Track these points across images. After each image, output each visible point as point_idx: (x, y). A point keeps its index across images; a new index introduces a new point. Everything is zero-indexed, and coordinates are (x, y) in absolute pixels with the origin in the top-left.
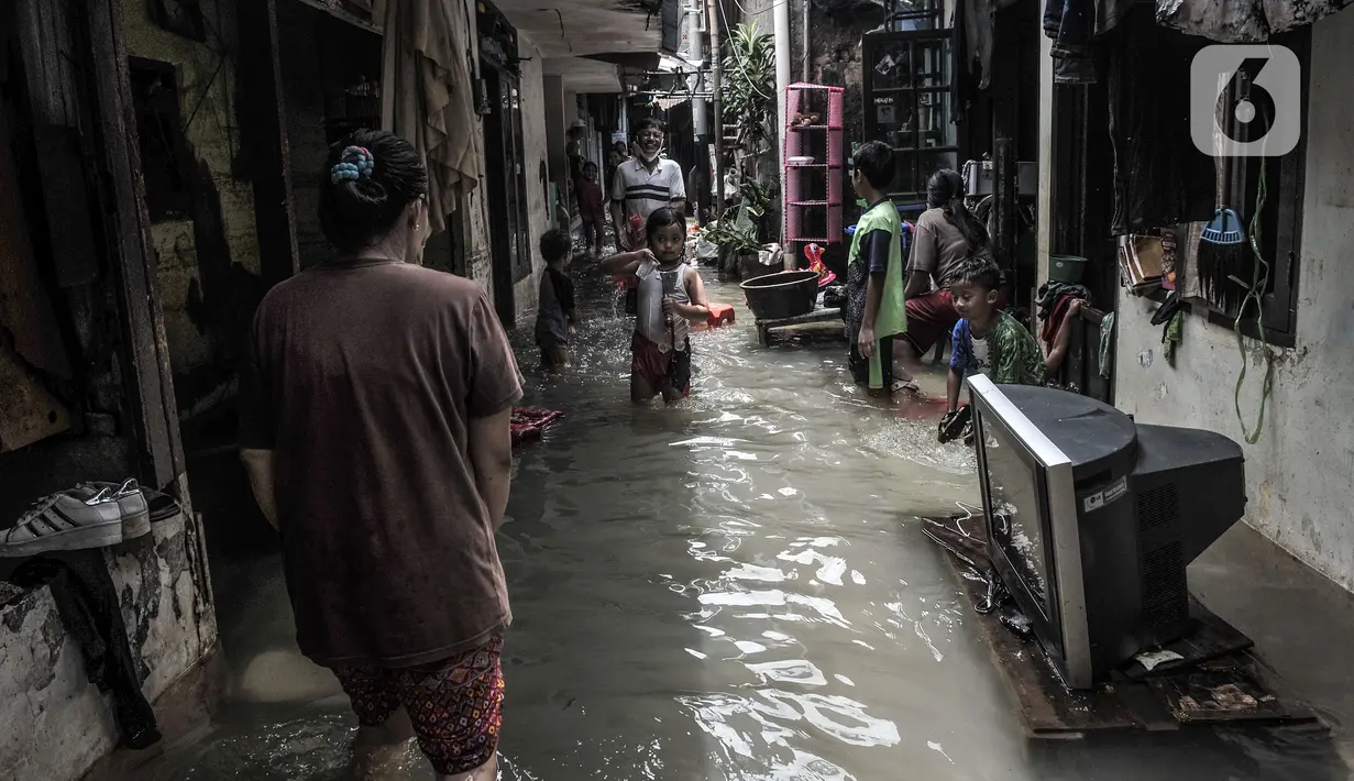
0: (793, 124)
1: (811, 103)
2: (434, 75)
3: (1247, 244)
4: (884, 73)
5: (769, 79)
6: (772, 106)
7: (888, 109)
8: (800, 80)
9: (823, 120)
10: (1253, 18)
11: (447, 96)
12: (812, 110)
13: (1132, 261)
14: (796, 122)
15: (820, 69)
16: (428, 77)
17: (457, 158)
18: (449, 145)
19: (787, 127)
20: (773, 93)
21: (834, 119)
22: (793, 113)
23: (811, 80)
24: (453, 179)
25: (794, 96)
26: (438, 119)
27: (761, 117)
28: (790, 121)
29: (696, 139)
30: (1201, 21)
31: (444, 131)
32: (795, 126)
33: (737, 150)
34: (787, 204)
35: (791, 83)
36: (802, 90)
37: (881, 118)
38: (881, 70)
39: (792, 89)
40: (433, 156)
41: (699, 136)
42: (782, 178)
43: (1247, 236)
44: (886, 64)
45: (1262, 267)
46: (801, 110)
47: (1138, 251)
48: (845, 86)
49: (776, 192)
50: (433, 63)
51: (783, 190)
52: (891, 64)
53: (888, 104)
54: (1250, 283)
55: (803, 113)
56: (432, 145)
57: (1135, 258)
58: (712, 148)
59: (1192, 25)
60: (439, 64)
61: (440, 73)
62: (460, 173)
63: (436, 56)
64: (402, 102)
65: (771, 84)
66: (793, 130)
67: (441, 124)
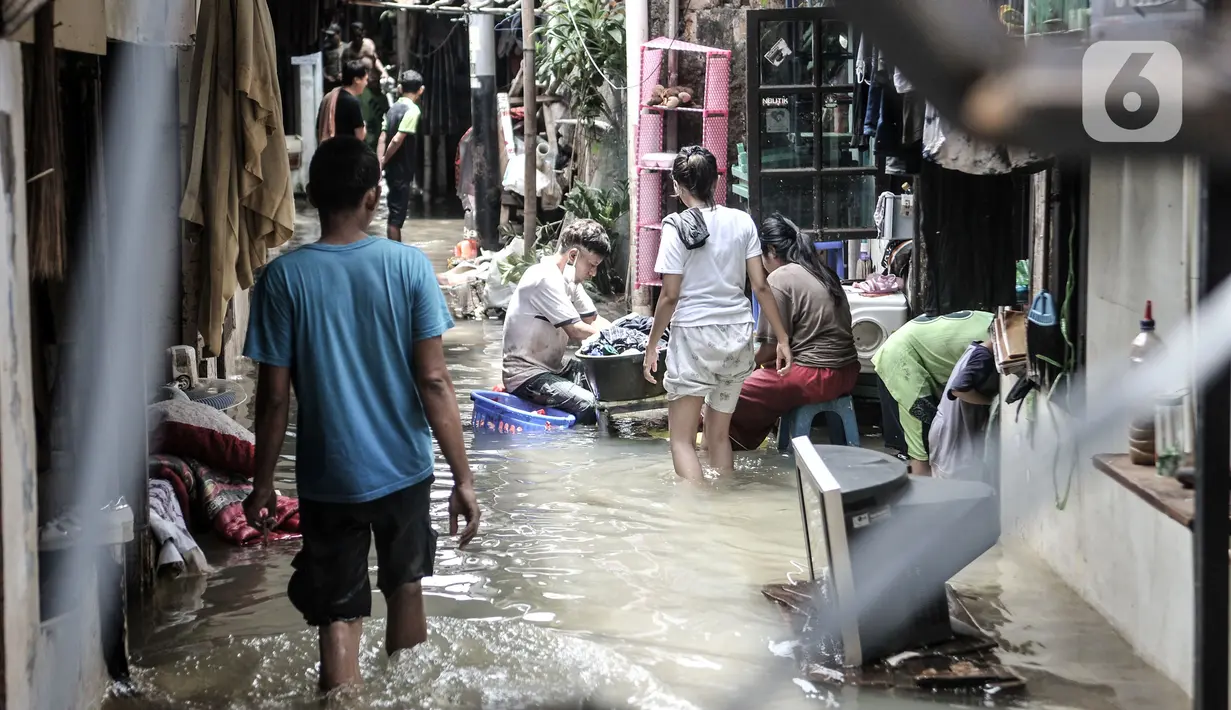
0: (651, 104)
1: (680, 69)
2: (255, 117)
3: (1058, 326)
4: (777, 63)
5: (612, 27)
6: (620, 69)
7: (782, 114)
8: (662, 33)
9: (698, 98)
10: (997, 156)
11: (265, 138)
12: (681, 81)
13: (1001, 336)
14: (657, 100)
15: (694, 17)
16: (249, 118)
17: (273, 207)
18: (265, 191)
19: (641, 107)
20: (620, 51)
21: (715, 99)
22: (652, 86)
23: (680, 34)
24: (267, 229)
25: (653, 61)
26: (255, 164)
27: (599, 80)
28: (648, 99)
29: (475, 84)
30: (956, 159)
31: (260, 176)
32: (653, 107)
33: (549, 104)
34: (639, 228)
35: (650, 39)
36: (665, 52)
37: (772, 126)
38: (773, 58)
39: (650, 49)
40: (245, 203)
41: (480, 79)
42: (632, 186)
43: (1058, 320)
44: (779, 52)
45: (1070, 348)
46: (663, 80)
47: (1008, 326)
48: (733, 49)
49: (622, 207)
50: (254, 104)
51: (633, 205)
52: (786, 51)
53: (781, 106)
54: (1061, 362)
55: (666, 86)
56: (247, 190)
57: (1004, 335)
58: (503, 100)
59: (950, 161)
60: (261, 105)
61: (262, 114)
62: (274, 223)
63: (259, 98)
64: (216, 143)
65: (617, 36)
66: (652, 112)
67: (258, 170)
